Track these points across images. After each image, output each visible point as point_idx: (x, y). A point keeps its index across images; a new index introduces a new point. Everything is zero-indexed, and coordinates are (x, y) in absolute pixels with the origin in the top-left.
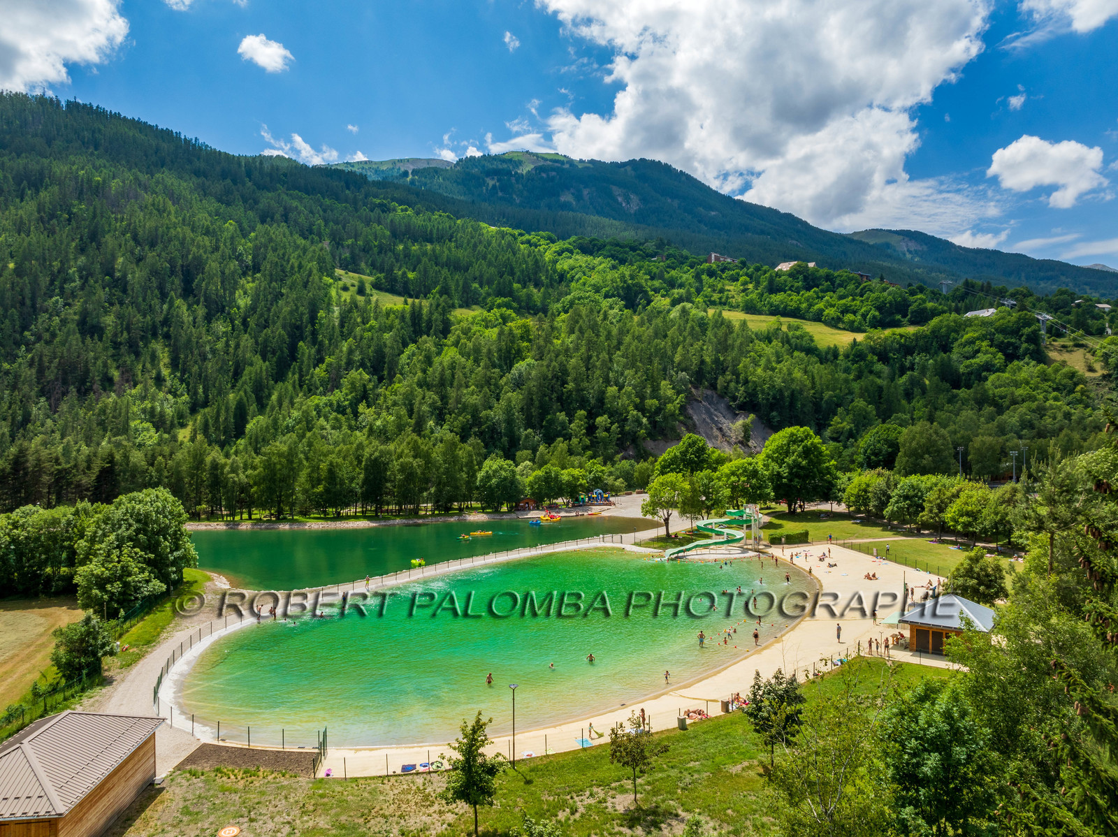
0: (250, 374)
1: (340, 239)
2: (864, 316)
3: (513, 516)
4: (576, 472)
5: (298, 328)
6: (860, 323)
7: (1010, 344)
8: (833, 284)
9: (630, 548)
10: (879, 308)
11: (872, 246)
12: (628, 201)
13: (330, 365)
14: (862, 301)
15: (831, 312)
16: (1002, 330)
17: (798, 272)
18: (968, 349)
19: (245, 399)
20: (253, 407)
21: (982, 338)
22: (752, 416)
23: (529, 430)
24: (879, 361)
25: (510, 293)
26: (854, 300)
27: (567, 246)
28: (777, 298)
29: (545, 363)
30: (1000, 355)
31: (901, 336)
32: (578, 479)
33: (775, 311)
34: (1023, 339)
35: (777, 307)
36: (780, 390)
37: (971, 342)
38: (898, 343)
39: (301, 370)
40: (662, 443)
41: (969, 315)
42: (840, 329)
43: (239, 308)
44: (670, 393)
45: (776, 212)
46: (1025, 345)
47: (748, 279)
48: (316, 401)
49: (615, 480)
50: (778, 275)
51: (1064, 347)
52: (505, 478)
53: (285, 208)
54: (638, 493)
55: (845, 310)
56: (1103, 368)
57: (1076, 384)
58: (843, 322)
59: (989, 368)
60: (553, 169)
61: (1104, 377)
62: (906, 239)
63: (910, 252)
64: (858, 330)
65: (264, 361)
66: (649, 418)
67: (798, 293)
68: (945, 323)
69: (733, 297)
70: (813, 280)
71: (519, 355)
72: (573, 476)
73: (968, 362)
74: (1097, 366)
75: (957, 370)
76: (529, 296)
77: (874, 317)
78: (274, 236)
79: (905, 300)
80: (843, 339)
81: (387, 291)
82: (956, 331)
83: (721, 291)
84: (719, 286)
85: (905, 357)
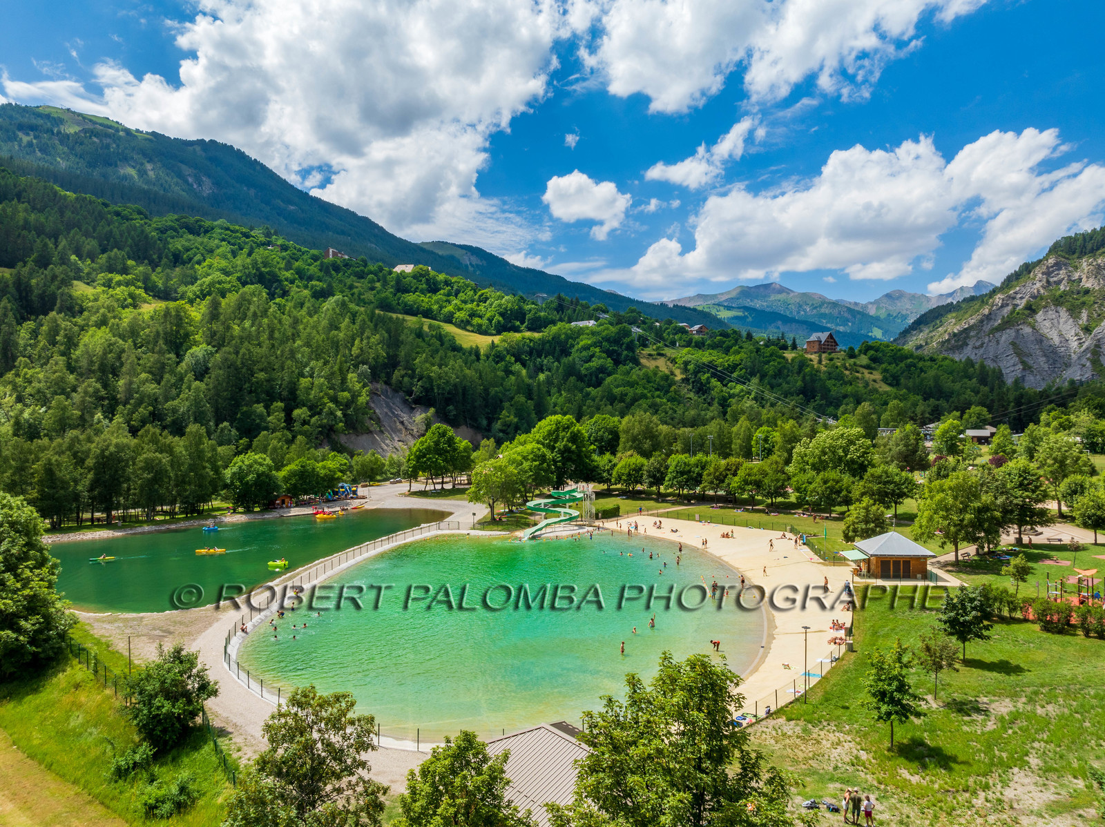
2: (490, 320)
6: (487, 327)
7: (614, 351)
8: (453, 289)
10: (502, 314)
12: (200, 184)
14: (484, 307)
15: (460, 315)
16: (607, 339)
17: (421, 275)
18: (584, 353)
21: (595, 345)
22: (432, 410)
25: (125, 271)
26: (477, 305)
28: (408, 298)
30: (609, 360)
31: (530, 340)
33: (412, 312)
34: (624, 347)
35: (411, 306)
36: (455, 385)
37: (586, 348)
38: (529, 345)
41: (576, 325)
42: (469, 331)
44: (357, 385)
46: (625, 353)
47: (374, 277)
50: (403, 275)
51: (650, 355)
55: (473, 314)
56: (682, 374)
57: (670, 385)
58: (472, 325)
59: (602, 370)
61: (684, 380)
62: (469, 253)
64: (489, 333)
66: (342, 411)
67: (426, 296)
68: (562, 331)
70: (435, 284)
73: (587, 365)
74: (678, 372)
77: (499, 322)
79: (521, 308)
82: (573, 339)
83: (351, 287)
84: (348, 282)
85: (535, 358)
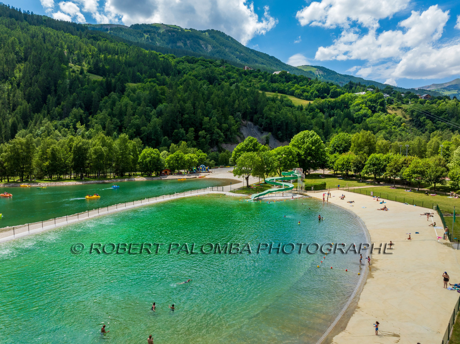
0: (20, 109)
1: (72, 51)
2: (312, 93)
4: (192, 155)
5: (48, 88)
6: (310, 97)
7: (373, 106)
8: (297, 80)
10: (318, 91)
11: (305, 72)
12: (207, 47)
13: (63, 106)
14: (310, 87)
15: (298, 92)
16: (371, 101)
17: (283, 75)
18: (357, 107)
21: (362, 103)
22: (270, 133)
23: (166, 137)
24: (320, 112)
25: (155, 77)
26: (307, 87)
27: (181, 59)
28: (275, 85)
30: (370, 110)
31: (329, 102)
32: (193, 159)
33: (274, 91)
34: (378, 104)
35: (275, 89)
36: (282, 122)
37: (358, 105)
38: (328, 104)
39: (48, 108)
40: (229, 145)
41: (357, 94)
42: (301, 99)
43: (16, 78)
44: (233, 121)
46: (379, 107)
47: (262, 77)
48: (56, 123)
49: (210, 161)
50: (275, 75)
51: (393, 108)
52: (154, 158)
53: (44, 34)
54: (221, 167)
55: (304, 91)
56: (410, 117)
57: (402, 123)
58: (303, 96)
59: (366, 115)
61: (410, 121)
63: (319, 75)
64: (309, 99)
65: (28, 103)
66: (224, 133)
67: (283, 84)
68: (347, 96)
69: (256, 84)
70: (289, 79)
71: (160, 102)
72: (190, 157)
73: (357, 113)
74: (408, 116)
75: (353, 116)
76: (164, 80)
77: (316, 94)
79: (328, 87)
80: (305, 103)
81: (95, 74)
82: (351, 100)
83: (250, 82)
84: (250, 79)
85: (331, 110)
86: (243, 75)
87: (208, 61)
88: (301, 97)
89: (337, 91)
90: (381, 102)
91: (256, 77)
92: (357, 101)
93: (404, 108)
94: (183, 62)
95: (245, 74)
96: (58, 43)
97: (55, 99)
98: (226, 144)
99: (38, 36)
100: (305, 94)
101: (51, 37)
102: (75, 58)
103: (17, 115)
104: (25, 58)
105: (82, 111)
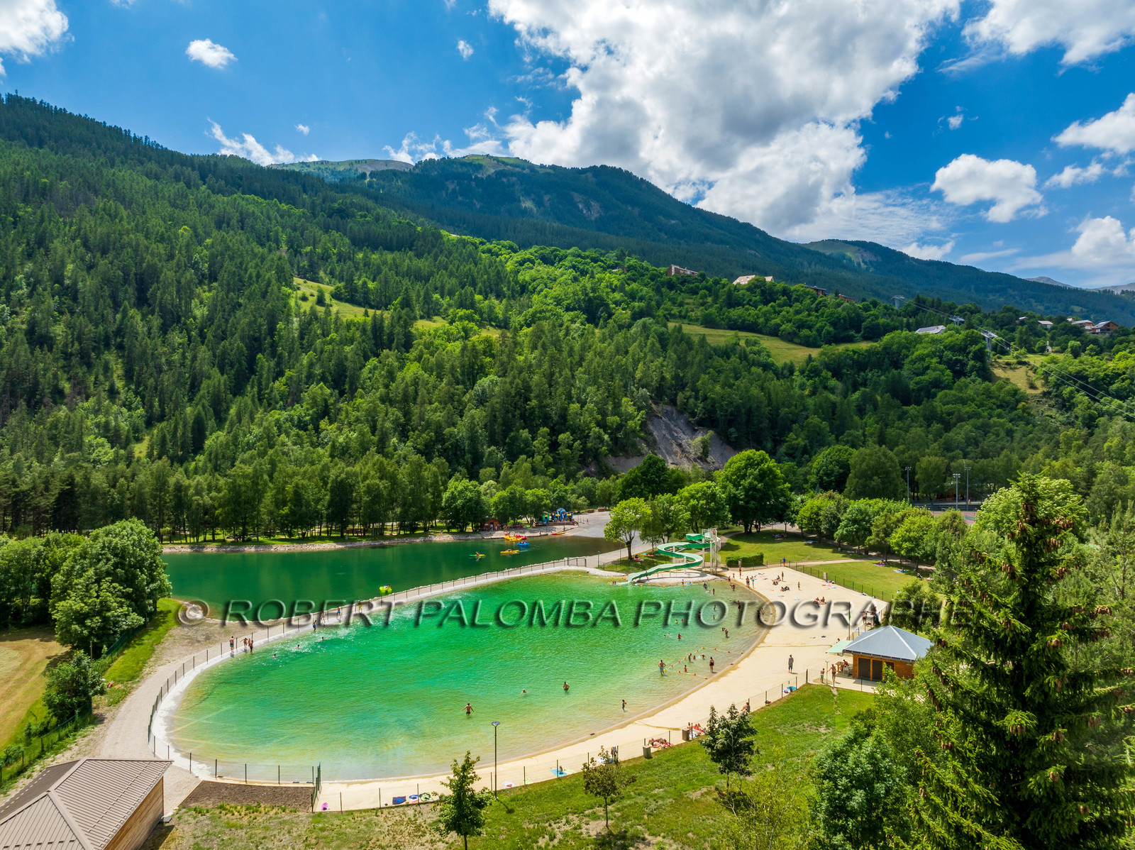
0: (208, 387)
1: (298, 246)
2: (819, 331)
3: (478, 536)
4: (540, 492)
5: (256, 340)
6: (815, 339)
7: (958, 361)
8: (789, 298)
9: (593, 571)
10: (834, 324)
11: (829, 257)
12: (589, 209)
13: (291, 378)
14: (817, 317)
15: (787, 327)
16: (951, 348)
17: (756, 287)
18: (918, 366)
19: (203, 413)
20: (211, 423)
21: (932, 355)
22: (711, 432)
23: (493, 447)
24: (833, 377)
25: (472, 305)
26: (809, 315)
27: (528, 256)
28: (735, 313)
29: (508, 380)
30: (948, 372)
31: (855, 352)
32: (542, 500)
33: (733, 326)
34: (970, 356)
35: (735, 321)
36: (738, 407)
37: (921, 359)
38: (852, 359)
39: (260, 384)
40: (623, 460)
41: (920, 332)
42: (796, 343)
43: (195, 318)
44: (631, 409)
45: (735, 221)
46: (971, 363)
47: (707, 293)
48: (277, 416)
49: (578, 498)
50: (736, 289)
51: (1008, 364)
52: (471, 499)
53: (241, 214)
54: (600, 511)
55: (802, 325)
56: (1043, 385)
57: (1018, 402)
58: (799, 337)
59: (937, 384)
60: (513, 174)
61: (1045, 394)
62: (862, 250)
63: (865, 263)
64: (814, 345)
65: (222, 374)
66: (610, 435)
67: (756, 307)
68: (897, 340)
69: (693, 310)
70: (770, 294)
71: (482, 371)
72: (537, 496)
73: (918, 379)
74: (1038, 383)
75: (907, 387)
76: (491, 308)
78: (231, 244)
79: (859, 315)
80: (798, 355)
81: (347, 301)
82: (907, 348)
83: (681, 305)
84: (680, 299)
85: (858, 373)
86: (664, 290)
87: (587, 257)
88: (796, 340)
89: (878, 324)
90: (975, 353)
91: (694, 292)
92: (920, 351)
93: (1032, 363)
94: (533, 262)
95: (671, 286)
96: (269, 231)
97: (272, 364)
98: (616, 456)
99: (230, 219)
100: (805, 332)
101: (256, 219)
102: (305, 263)
103: (204, 401)
104: (210, 275)
105: (328, 391)
